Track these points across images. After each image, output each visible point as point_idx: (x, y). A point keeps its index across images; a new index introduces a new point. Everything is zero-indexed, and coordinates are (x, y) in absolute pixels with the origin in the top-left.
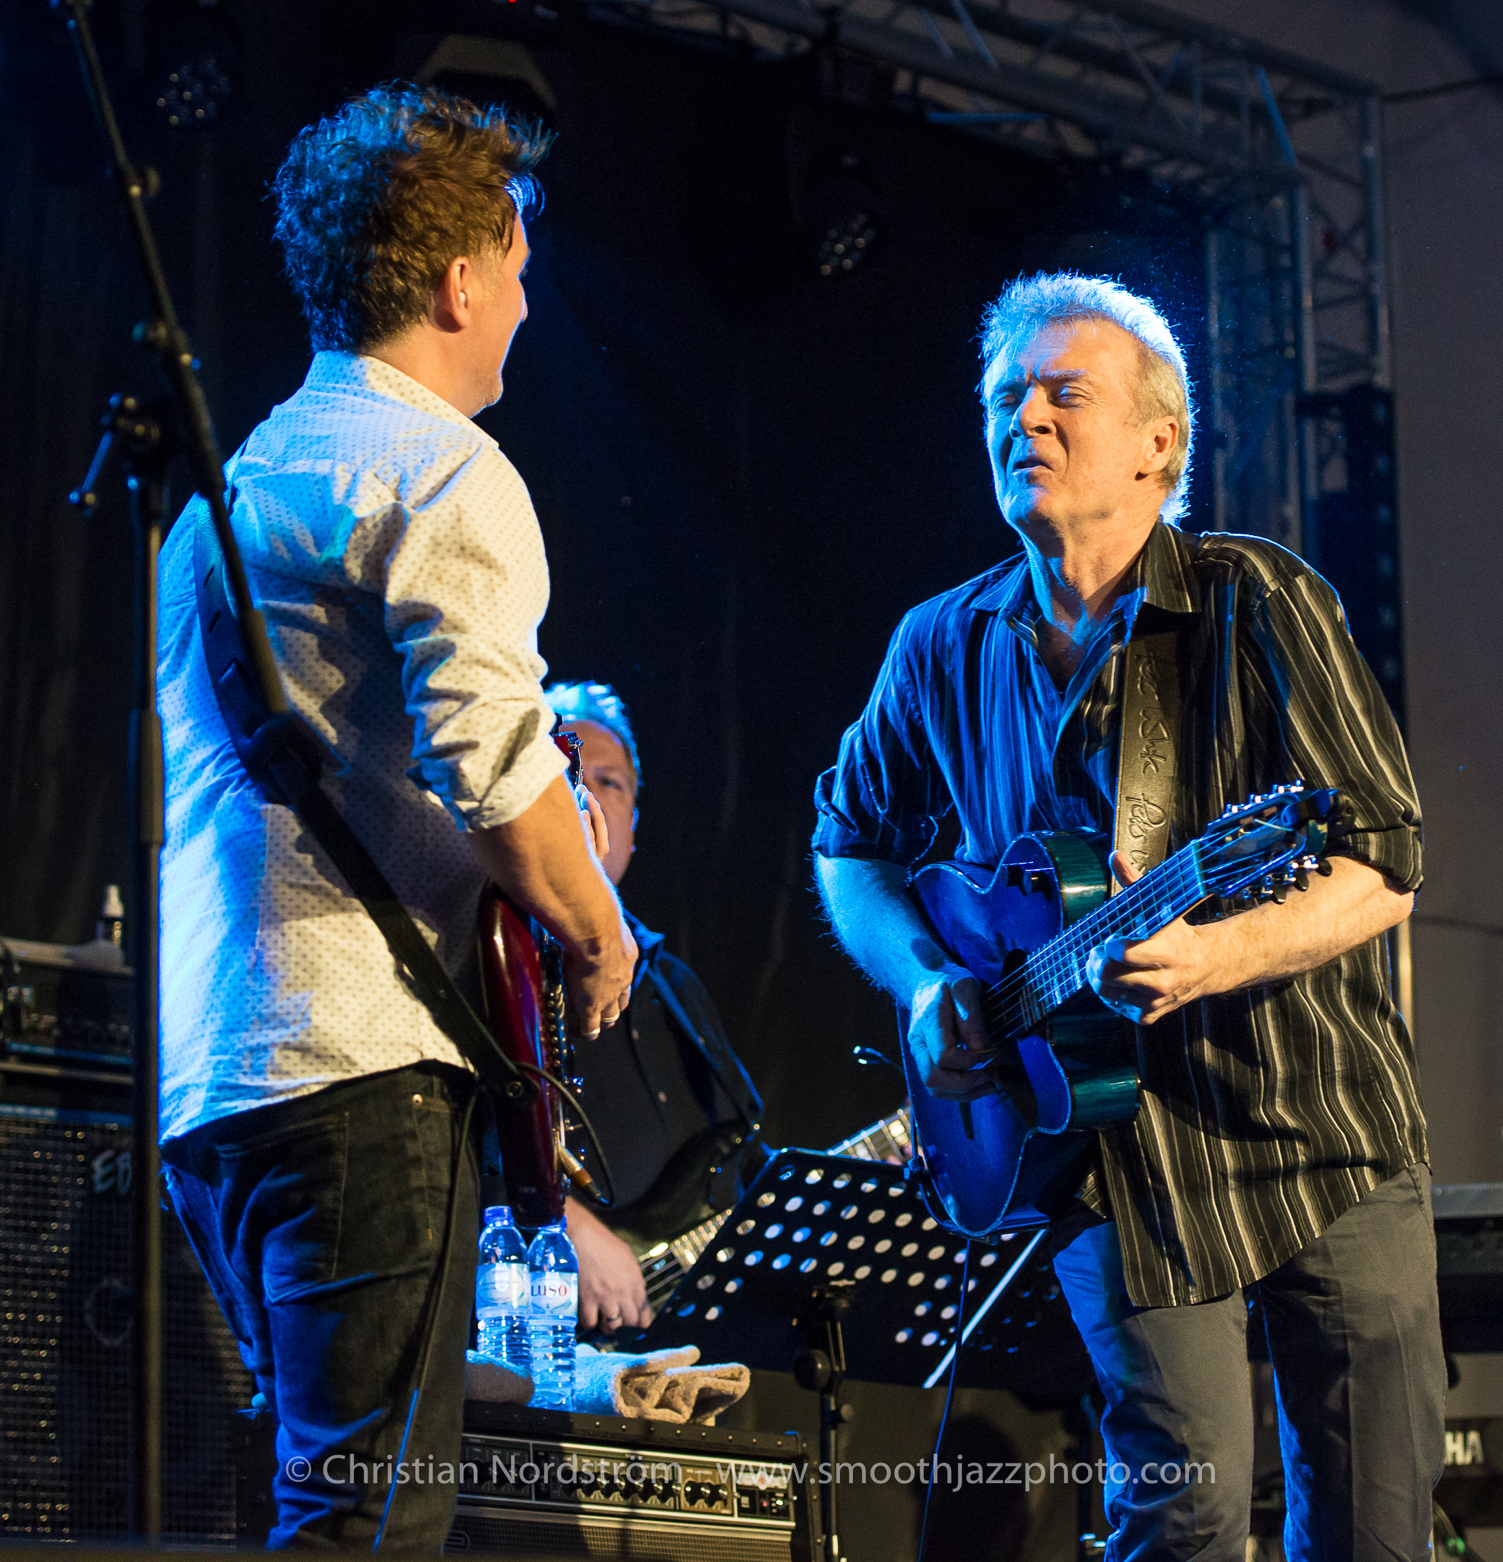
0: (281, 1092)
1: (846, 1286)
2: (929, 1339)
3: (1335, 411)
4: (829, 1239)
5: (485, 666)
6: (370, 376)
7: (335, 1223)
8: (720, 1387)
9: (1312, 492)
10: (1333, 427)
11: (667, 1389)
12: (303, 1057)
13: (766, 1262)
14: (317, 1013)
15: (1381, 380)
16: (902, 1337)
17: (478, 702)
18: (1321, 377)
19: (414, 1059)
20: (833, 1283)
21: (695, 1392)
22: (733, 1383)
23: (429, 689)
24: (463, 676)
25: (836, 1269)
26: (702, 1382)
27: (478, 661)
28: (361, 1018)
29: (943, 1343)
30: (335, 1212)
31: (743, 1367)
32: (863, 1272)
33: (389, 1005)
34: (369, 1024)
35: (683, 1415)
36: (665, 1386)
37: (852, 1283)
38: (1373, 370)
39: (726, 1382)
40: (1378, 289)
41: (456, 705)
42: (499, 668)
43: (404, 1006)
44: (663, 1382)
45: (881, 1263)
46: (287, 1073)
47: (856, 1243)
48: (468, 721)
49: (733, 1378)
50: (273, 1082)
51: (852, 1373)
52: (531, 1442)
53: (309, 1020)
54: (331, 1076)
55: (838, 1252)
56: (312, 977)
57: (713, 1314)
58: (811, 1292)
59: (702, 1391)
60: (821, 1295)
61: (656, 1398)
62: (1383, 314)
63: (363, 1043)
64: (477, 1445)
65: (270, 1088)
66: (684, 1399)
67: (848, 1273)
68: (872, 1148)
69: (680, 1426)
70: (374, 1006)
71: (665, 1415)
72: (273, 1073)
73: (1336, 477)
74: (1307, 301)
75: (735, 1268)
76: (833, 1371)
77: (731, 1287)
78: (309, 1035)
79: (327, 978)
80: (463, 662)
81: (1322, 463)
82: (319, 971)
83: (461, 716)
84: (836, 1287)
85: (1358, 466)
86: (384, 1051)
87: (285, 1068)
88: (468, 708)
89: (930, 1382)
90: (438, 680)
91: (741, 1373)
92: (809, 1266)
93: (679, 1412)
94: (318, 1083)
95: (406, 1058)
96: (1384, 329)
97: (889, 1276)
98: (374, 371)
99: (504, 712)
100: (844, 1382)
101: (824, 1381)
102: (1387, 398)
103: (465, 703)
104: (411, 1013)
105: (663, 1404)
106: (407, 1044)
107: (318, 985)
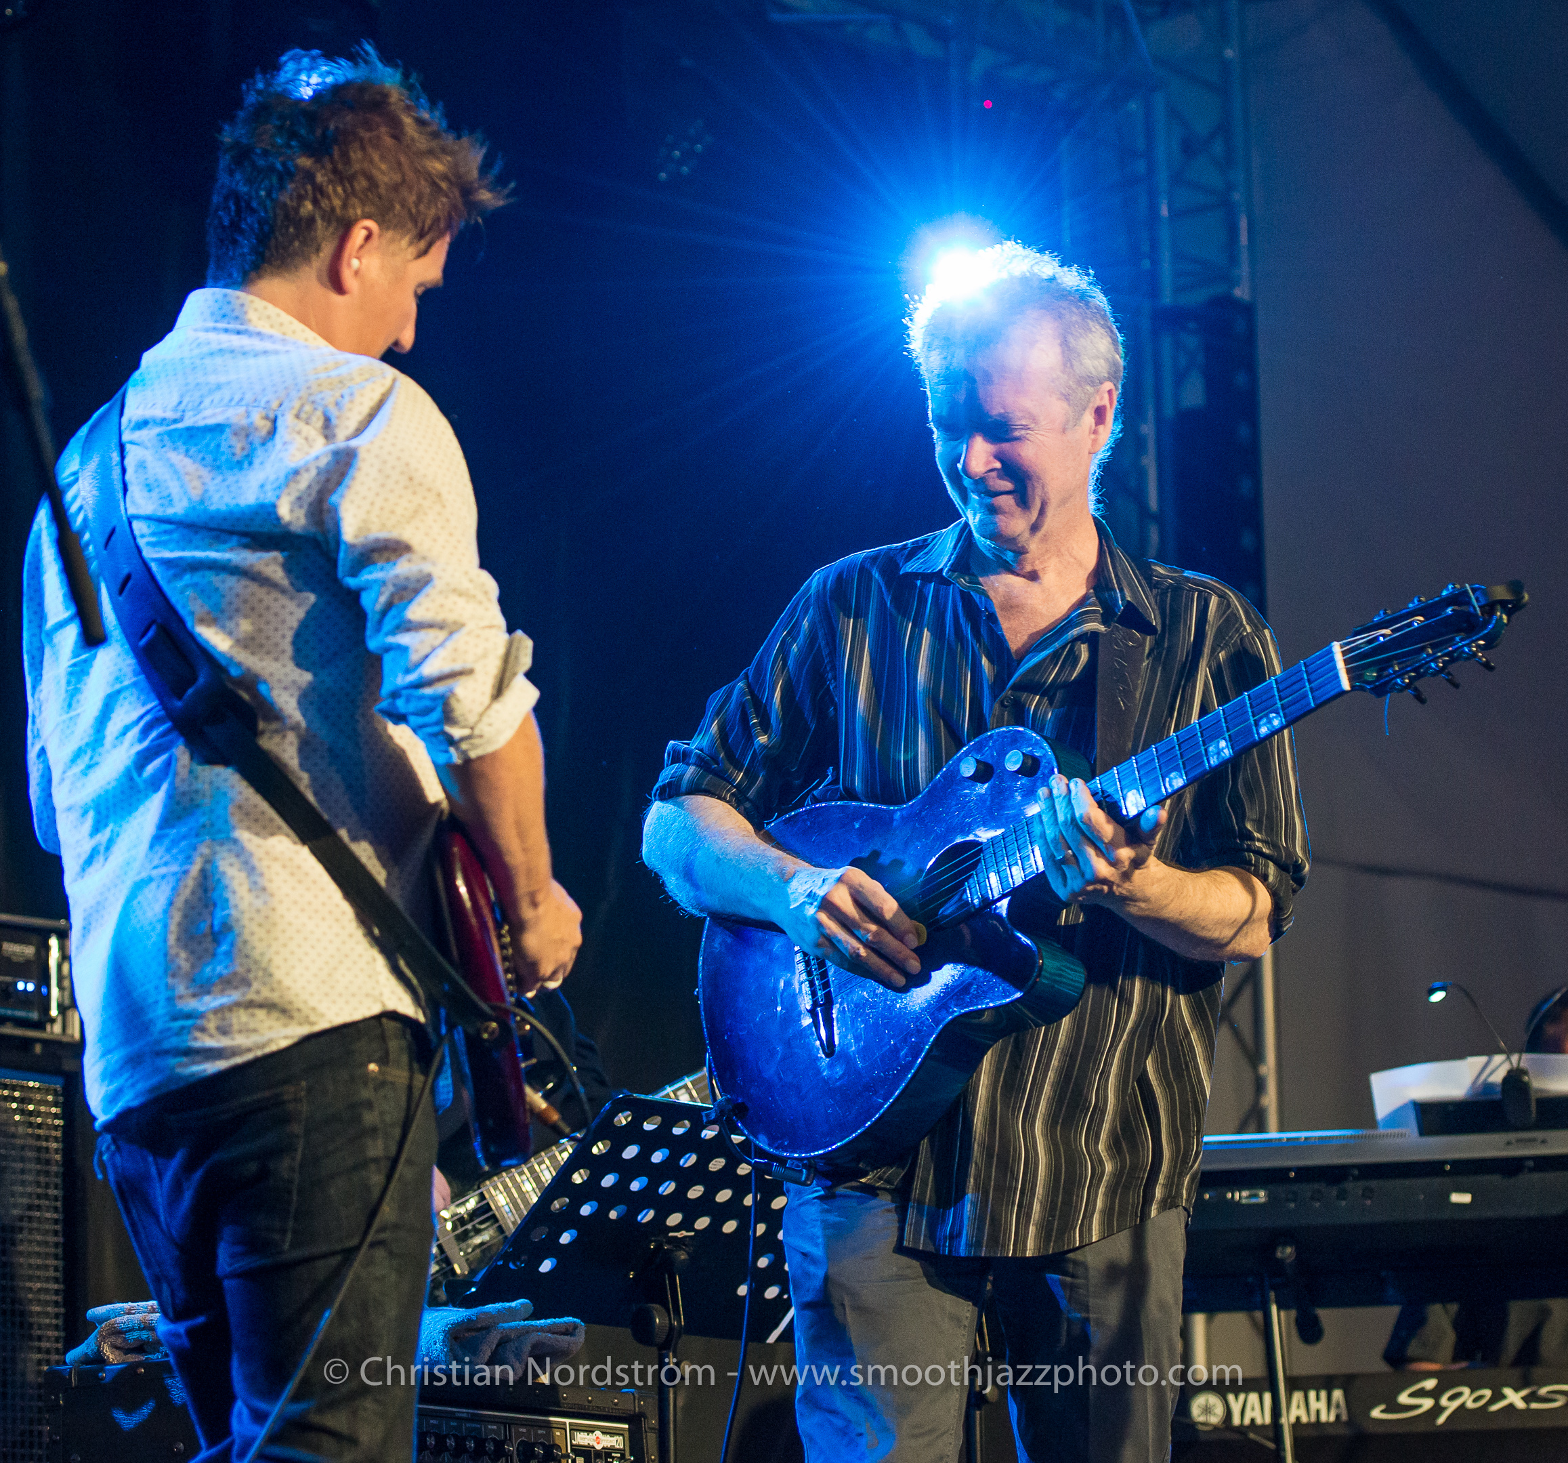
0: (249, 1050)
1: (686, 1237)
2: (772, 1292)
3: (1192, 325)
4: (668, 1188)
5: (460, 595)
6: (252, 315)
7: (290, 1192)
8: (553, 1342)
9: (1169, 411)
10: (1192, 342)
11: (498, 1345)
12: (268, 1013)
13: (601, 1214)
14: (278, 967)
15: (1241, 292)
16: (742, 1290)
17: (464, 631)
18: (1178, 290)
19: (376, 1010)
20: (671, 1234)
21: (527, 1348)
22: (567, 1338)
23: (410, 621)
24: (442, 606)
25: (674, 1219)
26: (534, 1338)
27: (454, 590)
28: (321, 969)
30: (291, 1181)
31: (578, 1321)
32: (702, 1223)
33: (346, 956)
34: (330, 975)
36: (496, 1342)
37: (693, 1234)
38: (1233, 282)
39: (560, 1337)
40: (1237, 196)
41: (441, 635)
42: (474, 596)
43: (360, 956)
44: (494, 1338)
45: (721, 1213)
46: (255, 1031)
47: (695, 1192)
48: (455, 650)
49: (566, 1333)
50: (240, 1040)
51: (689, 1329)
53: (271, 975)
54: (297, 1031)
55: (677, 1201)
56: (268, 932)
57: (546, 1266)
58: (650, 1245)
59: (534, 1347)
60: (659, 1247)
61: (487, 1355)
62: (1243, 223)
63: (326, 995)
65: (239, 1047)
66: (516, 1355)
67: (687, 1224)
68: (694, 1093)
70: (332, 956)
72: (240, 1031)
73: (1194, 394)
74: (1164, 211)
75: (570, 1218)
76: (671, 1327)
77: (565, 1238)
78: (273, 990)
79: (284, 931)
80: (441, 592)
81: (1180, 379)
82: (274, 924)
83: (450, 645)
84: (675, 1238)
85: (1216, 384)
86: (347, 1002)
87: (252, 1026)
88: (456, 636)
89: (772, 1339)
90: (417, 611)
91: (576, 1327)
92: (647, 1216)
94: (286, 1037)
95: (369, 1008)
96: (1244, 239)
97: (730, 1227)
98: (256, 310)
99: (487, 640)
100: (684, 1337)
101: (661, 1337)
102: (1248, 310)
103: (451, 633)
104: (368, 963)
105: (494, 1360)
106: (367, 995)
107: (276, 939)
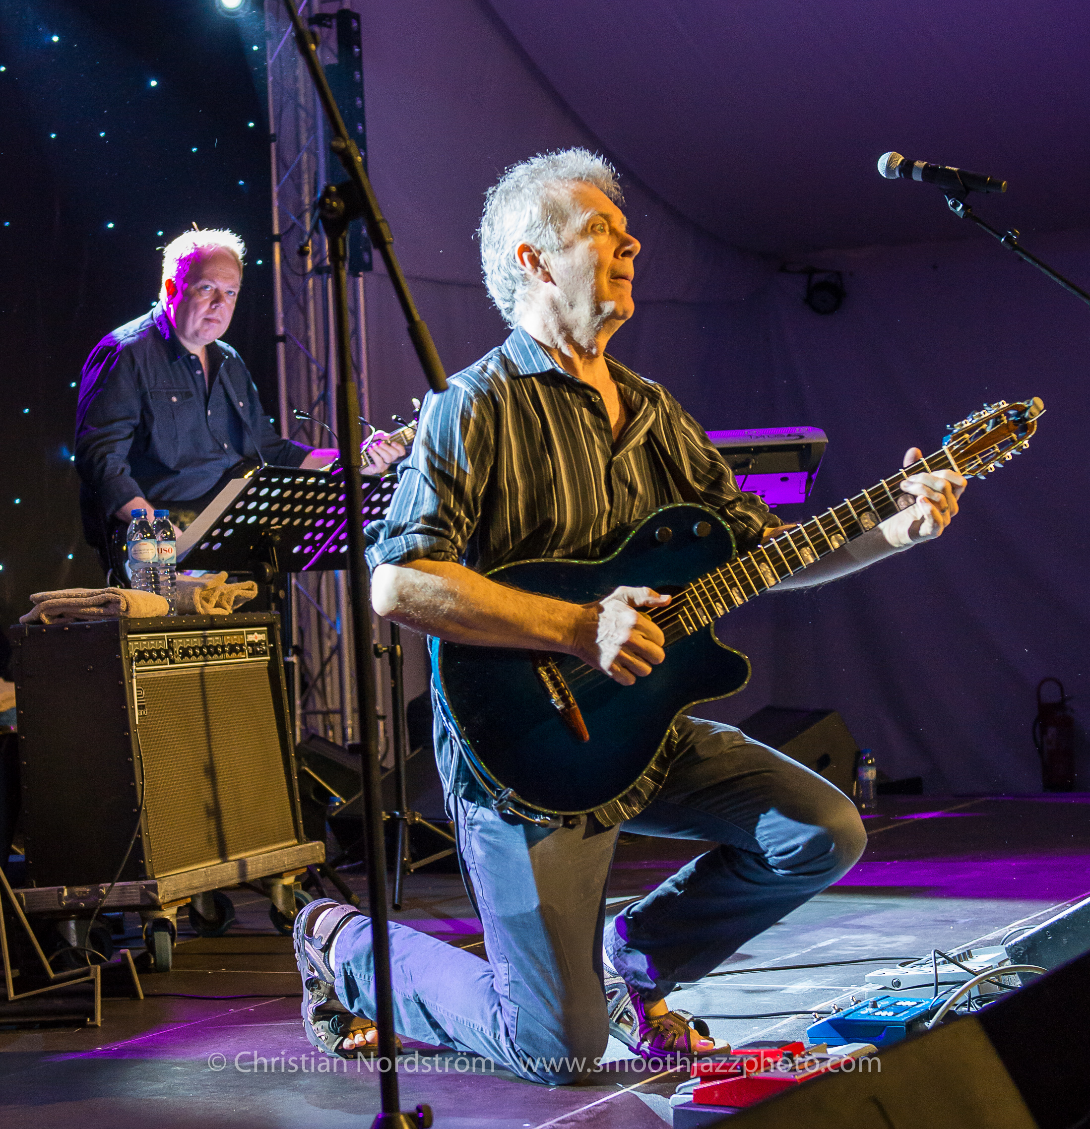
1: (278, 529)
2: (308, 550)
4: (276, 507)
8: (245, 595)
11: (219, 597)
13: (246, 520)
16: (296, 550)
20: (272, 528)
21: (233, 599)
22: (250, 592)
25: (275, 521)
26: (236, 593)
29: (313, 551)
31: (254, 583)
32: (286, 521)
35: (228, 611)
37: (280, 527)
39: (247, 591)
44: (216, 594)
45: (295, 516)
47: (286, 508)
49: (249, 589)
52: (166, 634)
55: (278, 513)
58: (262, 533)
59: (236, 597)
60: (266, 534)
61: (214, 601)
64: (144, 640)
66: (228, 602)
67: (279, 523)
69: (226, 616)
71: (219, 611)
75: (232, 524)
76: (275, 573)
84: (273, 529)
91: (253, 586)
92: (264, 520)
93: (225, 609)
97: (297, 522)
101: (270, 578)
105: (218, 605)
